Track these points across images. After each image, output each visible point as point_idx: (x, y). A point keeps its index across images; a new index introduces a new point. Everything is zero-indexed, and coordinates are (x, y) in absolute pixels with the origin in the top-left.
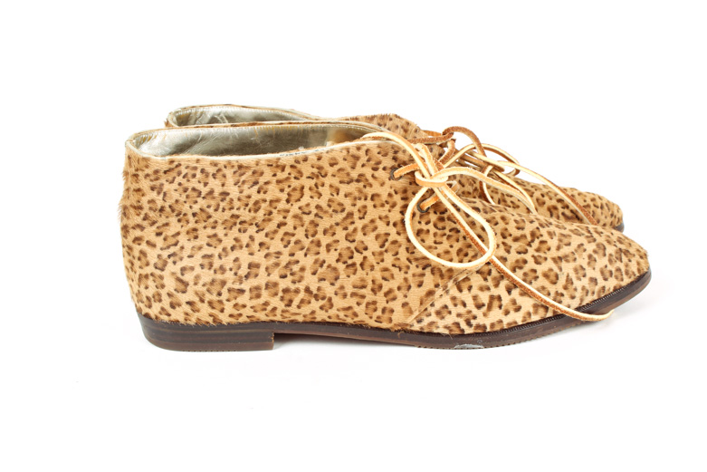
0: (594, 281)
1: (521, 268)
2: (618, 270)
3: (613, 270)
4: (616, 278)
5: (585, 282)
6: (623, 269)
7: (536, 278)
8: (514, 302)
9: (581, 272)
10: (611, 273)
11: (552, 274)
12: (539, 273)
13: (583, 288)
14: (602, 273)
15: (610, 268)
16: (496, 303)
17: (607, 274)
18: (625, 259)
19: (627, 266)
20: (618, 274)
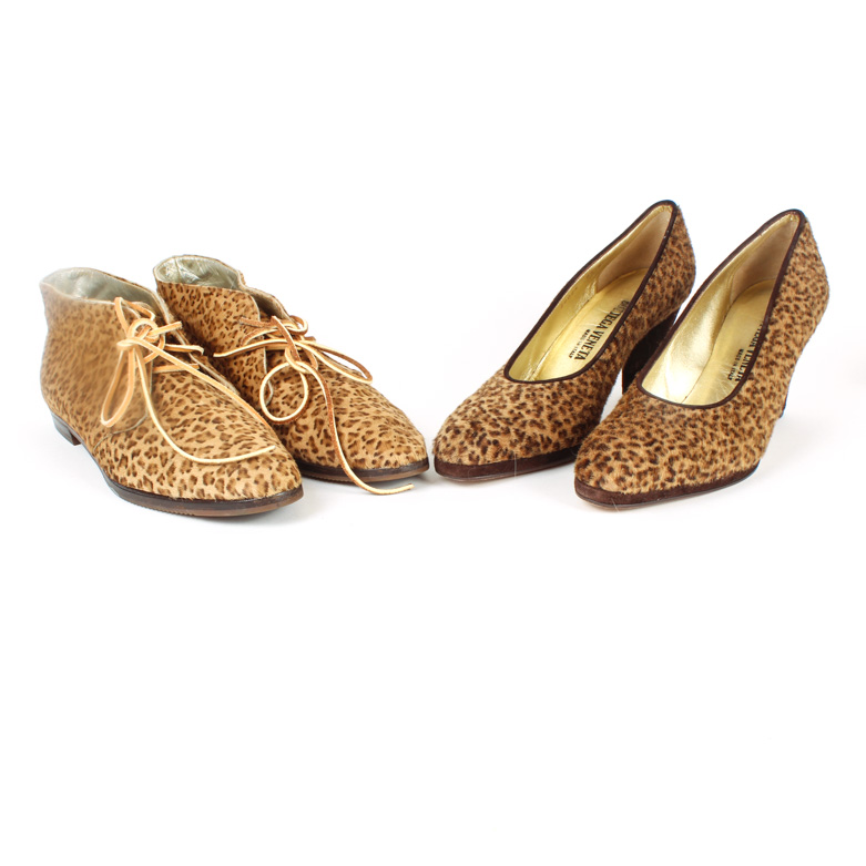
0: (194, 479)
1: (151, 442)
2: (222, 481)
3: (216, 479)
4: (217, 487)
5: (187, 476)
6: (227, 482)
7: (155, 456)
8: (133, 467)
9: (187, 467)
10: (213, 480)
11: (164, 457)
12: (159, 453)
13: (182, 481)
14: (205, 477)
15: (214, 475)
16: (124, 461)
17: (209, 480)
18: (235, 475)
19: (232, 481)
20: (220, 484)
